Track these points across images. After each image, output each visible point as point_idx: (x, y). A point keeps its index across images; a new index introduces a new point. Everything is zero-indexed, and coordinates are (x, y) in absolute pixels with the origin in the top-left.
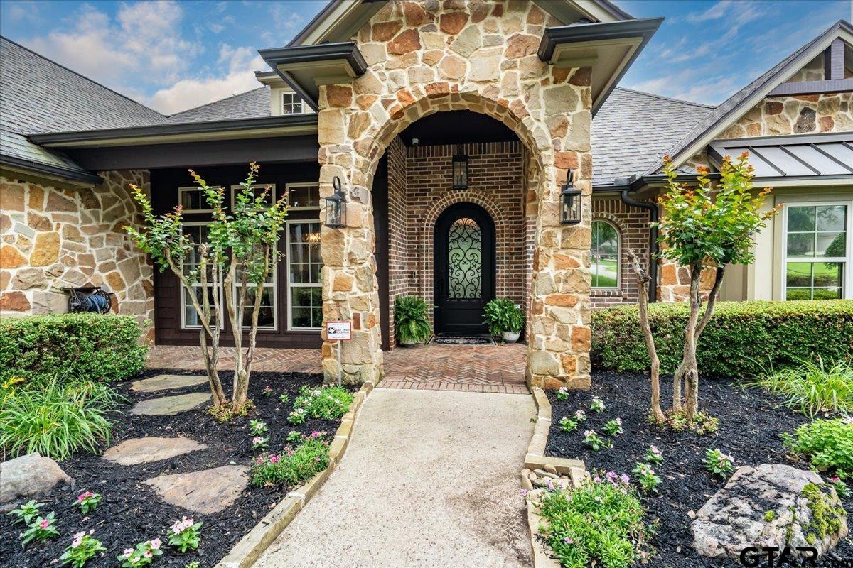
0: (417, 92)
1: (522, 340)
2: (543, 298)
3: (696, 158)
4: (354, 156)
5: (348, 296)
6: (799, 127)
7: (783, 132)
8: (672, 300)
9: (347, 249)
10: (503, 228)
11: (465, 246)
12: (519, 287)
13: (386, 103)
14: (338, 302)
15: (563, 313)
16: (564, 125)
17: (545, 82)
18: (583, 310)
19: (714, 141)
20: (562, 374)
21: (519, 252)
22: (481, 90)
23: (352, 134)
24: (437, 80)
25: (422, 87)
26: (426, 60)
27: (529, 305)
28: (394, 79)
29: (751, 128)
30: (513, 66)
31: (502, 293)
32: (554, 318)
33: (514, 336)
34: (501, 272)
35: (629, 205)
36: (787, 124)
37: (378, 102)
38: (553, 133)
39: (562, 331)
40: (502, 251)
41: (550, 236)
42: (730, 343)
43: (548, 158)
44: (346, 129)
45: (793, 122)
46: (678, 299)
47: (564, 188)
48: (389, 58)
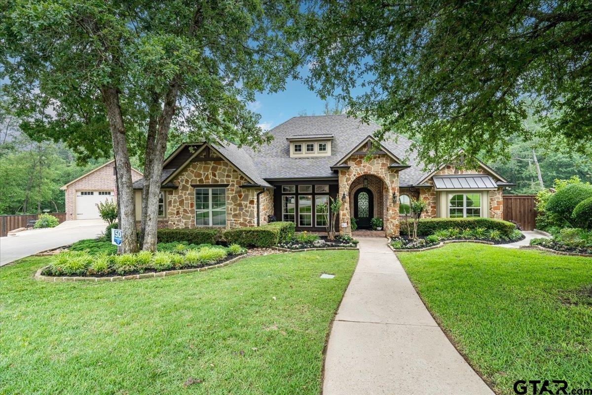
0: (361, 173)
1: (382, 230)
2: (389, 218)
3: (429, 180)
4: (347, 186)
5: (345, 217)
6: (455, 173)
7: (451, 174)
8: (424, 218)
9: (345, 207)
10: (376, 195)
11: (363, 201)
12: (381, 214)
13: (355, 175)
14: (343, 219)
15: (393, 221)
16: (393, 182)
17: (389, 172)
18: (398, 220)
19: (434, 176)
20: (393, 234)
21: (381, 204)
22: (375, 173)
23: (346, 181)
24: (366, 171)
25: (362, 172)
26: (363, 166)
27: (385, 219)
28: (356, 170)
29: (443, 172)
30: (382, 169)
31: (376, 216)
32: (392, 222)
33: (380, 228)
34: (375, 209)
35: (411, 191)
36: (452, 171)
37: (353, 175)
38: (391, 183)
39: (393, 225)
40: (375, 203)
41: (390, 204)
42: (430, 227)
43: (390, 188)
44: (345, 180)
45: (453, 171)
46: (425, 218)
47: (394, 195)
48: (355, 165)
